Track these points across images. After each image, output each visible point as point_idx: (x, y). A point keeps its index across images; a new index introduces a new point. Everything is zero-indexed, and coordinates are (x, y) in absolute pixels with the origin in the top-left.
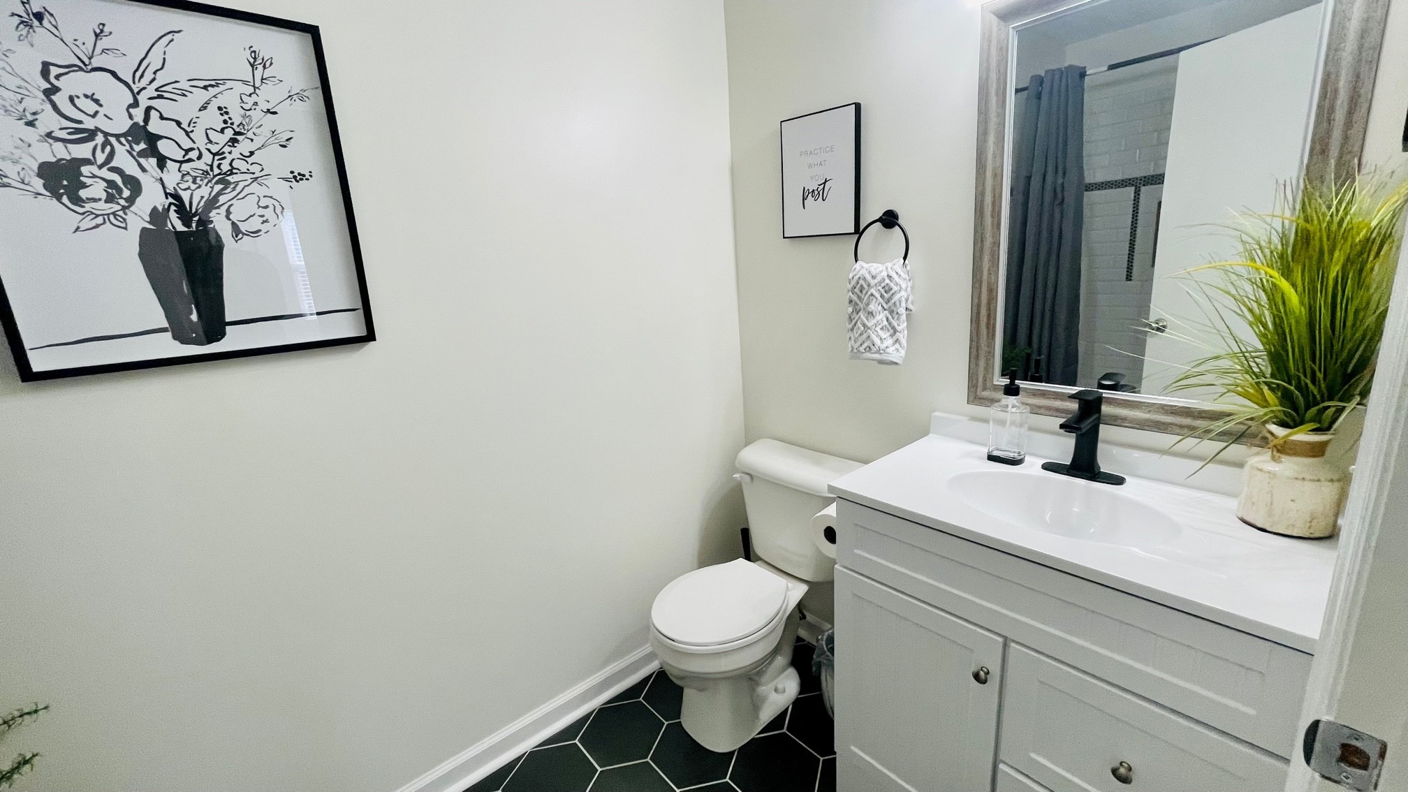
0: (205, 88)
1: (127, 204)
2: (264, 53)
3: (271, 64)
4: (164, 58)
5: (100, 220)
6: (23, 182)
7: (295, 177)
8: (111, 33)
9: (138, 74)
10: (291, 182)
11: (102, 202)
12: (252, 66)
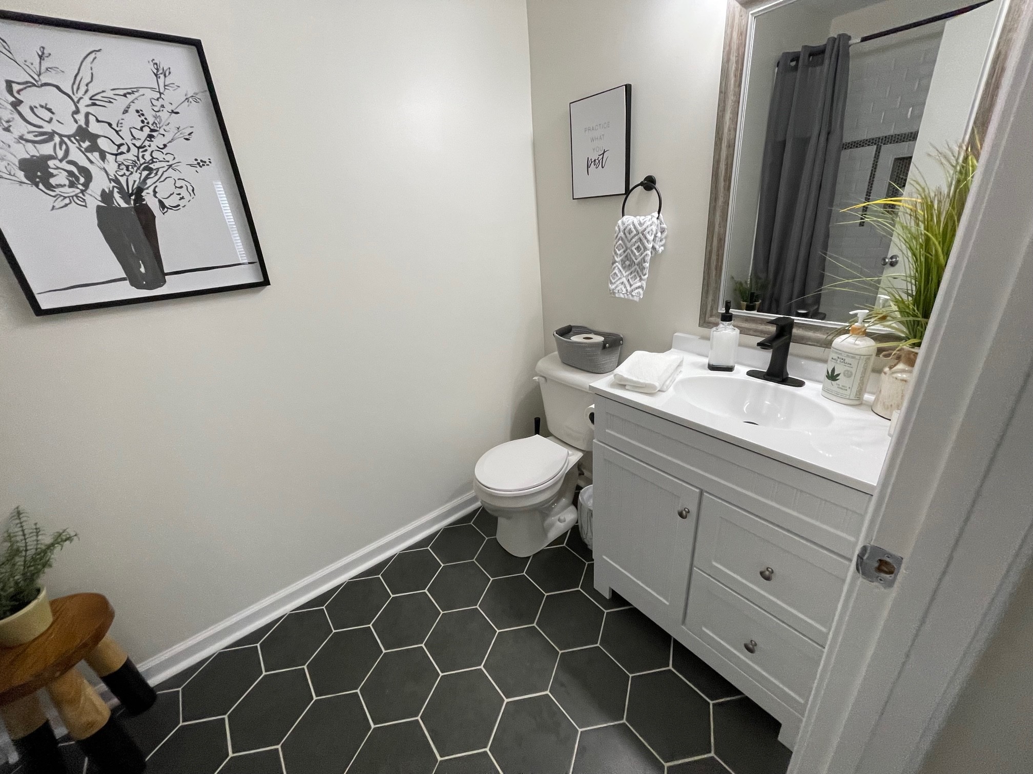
0: (125, 95)
1: (84, 189)
2: (164, 65)
3: (170, 73)
4: (92, 74)
5: (67, 201)
6: (10, 174)
7: (199, 164)
8: (50, 54)
9: (75, 87)
10: (196, 167)
11: (67, 187)
12: (156, 75)
